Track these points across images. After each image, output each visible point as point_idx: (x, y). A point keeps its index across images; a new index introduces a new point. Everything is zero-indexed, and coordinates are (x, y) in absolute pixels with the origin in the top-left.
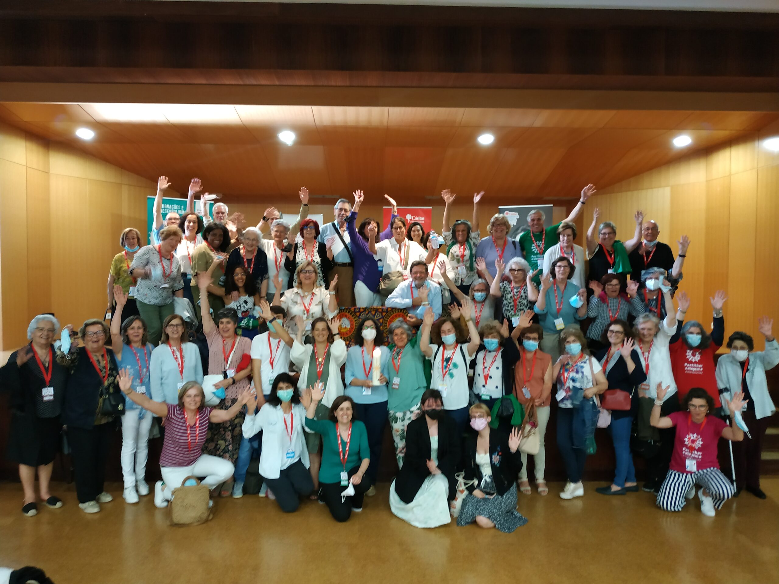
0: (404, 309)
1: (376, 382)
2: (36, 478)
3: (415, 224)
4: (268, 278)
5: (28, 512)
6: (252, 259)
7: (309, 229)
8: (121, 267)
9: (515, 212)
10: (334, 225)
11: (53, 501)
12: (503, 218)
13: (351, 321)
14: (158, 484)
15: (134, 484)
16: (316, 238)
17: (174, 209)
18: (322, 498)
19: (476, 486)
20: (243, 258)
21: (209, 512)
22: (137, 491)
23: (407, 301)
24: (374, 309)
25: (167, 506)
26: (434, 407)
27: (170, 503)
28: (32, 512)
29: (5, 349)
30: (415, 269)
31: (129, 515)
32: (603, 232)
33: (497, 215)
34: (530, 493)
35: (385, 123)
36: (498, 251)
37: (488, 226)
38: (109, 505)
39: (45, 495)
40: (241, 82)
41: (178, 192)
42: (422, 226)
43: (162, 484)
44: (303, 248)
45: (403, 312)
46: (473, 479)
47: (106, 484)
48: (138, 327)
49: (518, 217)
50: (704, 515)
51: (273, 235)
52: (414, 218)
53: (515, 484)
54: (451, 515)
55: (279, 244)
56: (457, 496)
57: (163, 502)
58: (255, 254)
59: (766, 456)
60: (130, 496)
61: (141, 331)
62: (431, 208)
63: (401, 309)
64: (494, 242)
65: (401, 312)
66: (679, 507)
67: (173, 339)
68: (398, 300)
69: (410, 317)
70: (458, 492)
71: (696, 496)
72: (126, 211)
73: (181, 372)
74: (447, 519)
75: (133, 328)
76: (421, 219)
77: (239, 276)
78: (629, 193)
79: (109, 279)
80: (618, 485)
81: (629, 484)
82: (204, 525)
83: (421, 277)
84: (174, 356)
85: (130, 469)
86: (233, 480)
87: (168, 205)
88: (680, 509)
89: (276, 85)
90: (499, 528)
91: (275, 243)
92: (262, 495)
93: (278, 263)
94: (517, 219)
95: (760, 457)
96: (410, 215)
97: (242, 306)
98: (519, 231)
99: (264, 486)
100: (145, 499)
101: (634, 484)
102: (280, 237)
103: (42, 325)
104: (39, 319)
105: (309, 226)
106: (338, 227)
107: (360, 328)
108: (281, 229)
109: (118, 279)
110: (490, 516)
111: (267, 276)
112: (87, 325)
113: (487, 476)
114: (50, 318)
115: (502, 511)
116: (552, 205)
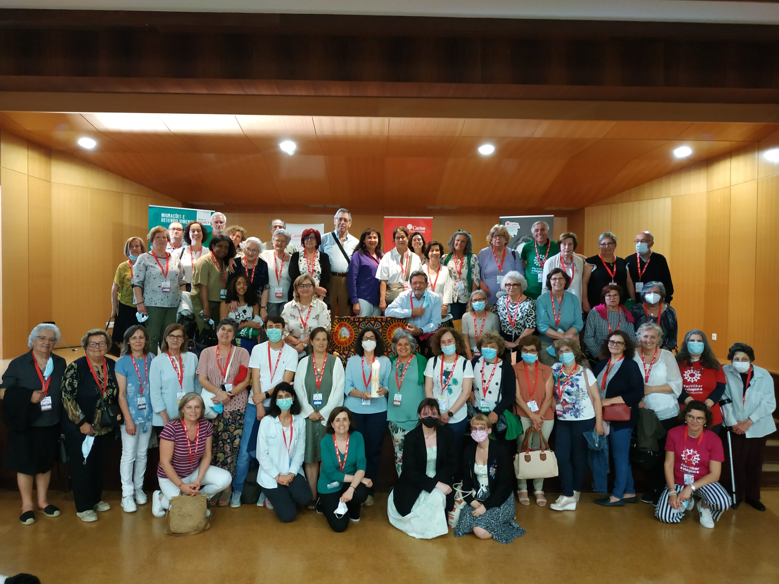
0: (403, 319)
1: (374, 394)
2: (34, 487)
3: (416, 234)
4: (269, 288)
5: (25, 521)
6: (252, 269)
7: (309, 240)
8: (125, 275)
9: (516, 222)
10: (334, 234)
11: (50, 509)
12: (503, 229)
13: (350, 331)
14: (156, 494)
15: (132, 493)
16: (317, 247)
17: (175, 218)
18: (320, 508)
19: (474, 497)
20: (244, 269)
21: (206, 521)
22: (135, 500)
23: (407, 312)
24: (373, 318)
25: (165, 515)
26: (430, 415)
27: (167, 511)
28: (29, 521)
29: (5, 358)
30: (415, 279)
31: (127, 523)
32: (602, 242)
33: (496, 226)
34: (528, 504)
35: (386, 134)
36: (497, 261)
37: (488, 236)
38: (106, 514)
39: (43, 504)
40: (242, 93)
41: (179, 201)
42: (423, 237)
43: (160, 493)
44: (304, 257)
45: (402, 322)
46: (471, 490)
47: (104, 492)
48: (140, 336)
49: (519, 228)
50: (703, 527)
51: (274, 245)
52: (415, 228)
53: (512, 495)
54: (448, 525)
55: (281, 254)
56: (455, 506)
57: (160, 511)
58: (256, 264)
59: (767, 468)
60: (128, 505)
61: (143, 341)
62: (432, 218)
63: (401, 319)
64: (494, 252)
65: (400, 321)
66: (677, 519)
67: (172, 349)
68: (397, 310)
69: (409, 327)
70: (456, 503)
71: (695, 508)
72: (127, 220)
73: (181, 382)
74: (444, 530)
75: (135, 338)
76: (422, 229)
77: (241, 286)
78: (630, 204)
79: (113, 287)
80: (617, 496)
81: (627, 496)
82: (201, 534)
83: (420, 288)
84: (173, 365)
85: (128, 479)
86: (231, 489)
87: (169, 215)
88: (679, 521)
89: (277, 95)
90: (496, 538)
91: (276, 252)
92: (260, 504)
93: (278, 273)
94: (518, 229)
95: (761, 469)
96: (411, 225)
97: (241, 315)
98: (520, 241)
99: (262, 496)
100: (142, 508)
101: (634, 496)
102: (281, 247)
103: (44, 334)
104: (41, 328)
105: (310, 236)
106: (338, 237)
107: (360, 338)
108: (283, 238)
109: (122, 288)
110: (487, 527)
111: (267, 286)
112: (90, 335)
113: (484, 486)
114: (52, 327)
115: (499, 522)
116: (553, 216)
